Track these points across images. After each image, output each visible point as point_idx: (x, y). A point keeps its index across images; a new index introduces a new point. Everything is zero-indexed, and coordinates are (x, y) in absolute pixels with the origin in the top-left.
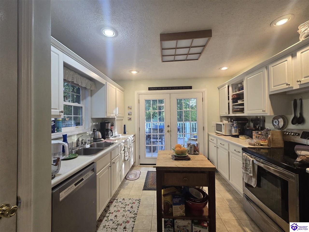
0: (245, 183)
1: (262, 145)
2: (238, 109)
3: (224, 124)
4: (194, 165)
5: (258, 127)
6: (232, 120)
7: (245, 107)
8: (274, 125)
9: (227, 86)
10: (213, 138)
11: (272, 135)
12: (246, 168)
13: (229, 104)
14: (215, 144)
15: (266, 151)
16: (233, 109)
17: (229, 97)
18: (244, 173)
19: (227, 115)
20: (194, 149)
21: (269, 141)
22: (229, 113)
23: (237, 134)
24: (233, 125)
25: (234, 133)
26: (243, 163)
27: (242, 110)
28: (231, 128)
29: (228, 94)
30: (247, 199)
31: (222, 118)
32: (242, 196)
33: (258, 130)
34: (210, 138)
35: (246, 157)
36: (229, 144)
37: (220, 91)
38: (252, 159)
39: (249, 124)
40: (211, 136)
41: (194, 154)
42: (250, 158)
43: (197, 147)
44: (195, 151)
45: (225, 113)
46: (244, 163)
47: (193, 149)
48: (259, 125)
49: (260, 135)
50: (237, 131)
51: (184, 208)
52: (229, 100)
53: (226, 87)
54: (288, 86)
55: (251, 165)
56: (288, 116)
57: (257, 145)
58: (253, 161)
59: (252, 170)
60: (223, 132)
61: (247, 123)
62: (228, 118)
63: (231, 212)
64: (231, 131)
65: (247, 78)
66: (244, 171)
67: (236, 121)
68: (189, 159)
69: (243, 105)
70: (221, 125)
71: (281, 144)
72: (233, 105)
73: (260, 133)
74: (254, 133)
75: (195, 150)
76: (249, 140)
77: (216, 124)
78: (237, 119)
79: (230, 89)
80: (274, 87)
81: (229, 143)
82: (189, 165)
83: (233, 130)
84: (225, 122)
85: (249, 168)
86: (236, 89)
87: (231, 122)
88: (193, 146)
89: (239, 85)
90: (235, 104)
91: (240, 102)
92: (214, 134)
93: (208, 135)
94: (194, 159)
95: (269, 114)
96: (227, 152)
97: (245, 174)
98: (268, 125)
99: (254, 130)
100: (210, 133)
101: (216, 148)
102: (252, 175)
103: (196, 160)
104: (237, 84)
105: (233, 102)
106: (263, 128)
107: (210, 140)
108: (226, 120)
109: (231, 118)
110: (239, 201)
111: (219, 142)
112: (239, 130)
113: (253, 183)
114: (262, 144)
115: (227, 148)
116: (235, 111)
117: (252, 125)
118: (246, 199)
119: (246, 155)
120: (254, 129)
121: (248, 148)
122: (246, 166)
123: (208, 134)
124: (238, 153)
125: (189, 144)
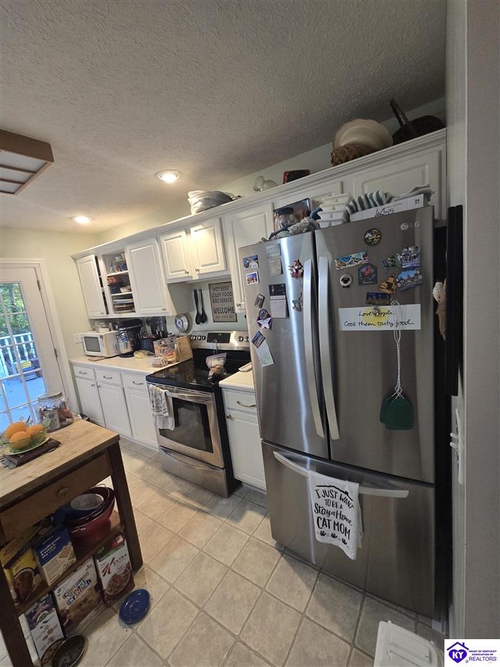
0: (160, 429)
1: (170, 363)
2: (122, 304)
3: (101, 337)
4: (75, 452)
5: (159, 332)
6: (117, 327)
7: (135, 300)
8: (178, 327)
9: (93, 257)
10: (83, 370)
11: (179, 344)
12: (158, 408)
13: (103, 293)
14: (91, 380)
15: (176, 369)
16: (114, 305)
17: (100, 279)
18: (156, 416)
19: (105, 316)
20: (59, 416)
21: (178, 354)
22: (108, 313)
23: (129, 350)
24: (120, 335)
25: (124, 351)
26: (153, 402)
27: (131, 307)
28: (118, 342)
29: (100, 275)
30: (165, 451)
31: (94, 322)
32: (158, 451)
33: (158, 338)
34: (77, 370)
35: (156, 390)
36: (121, 374)
37: (78, 266)
38: (164, 391)
39: (145, 328)
40: (78, 365)
41: (62, 427)
42: (161, 390)
43: (66, 408)
44: (61, 420)
45: (100, 313)
46: (154, 400)
47: (56, 417)
48: (158, 328)
49: (164, 346)
50: (129, 345)
51: (72, 548)
52: (102, 286)
53: (91, 260)
54: (187, 275)
55: (164, 401)
56: (191, 313)
57: (164, 364)
58: (165, 393)
59: (166, 407)
60: (104, 353)
61: (140, 327)
62: (107, 322)
63: (148, 486)
64: (117, 347)
65: (130, 250)
66: (155, 414)
67: (123, 327)
68: (56, 445)
69: (130, 296)
70: (97, 338)
71: (190, 355)
72: (113, 298)
73: (163, 343)
74: (156, 344)
75: (62, 417)
76: (152, 359)
77: (85, 337)
78: (125, 323)
79: (101, 263)
80: (172, 272)
81: (121, 372)
82: (63, 458)
83: (122, 344)
84: (104, 331)
85: (161, 405)
86: (112, 266)
87: (115, 329)
88: (56, 412)
89: (117, 258)
90: (116, 294)
91: (124, 291)
92: (86, 361)
93: (71, 365)
94: (68, 437)
95: (171, 315)
96: (120, 389)
97: (158, 417)
98: (171, 329)
99: (155, 340)
100: (74, 361)
101: (95, 388)
102: (167, 414)
103: (74, 439)
104: (113, 256)
105: (113, 292)
106: (165, 335)
107: (77, 374)
108: (104, 328)
109: (113, 321)
110: (154, 461)
111: (100, 374)
112: (132, 342)
113: (170, 425)
114: (170, 360)
115: (119, 383)
116: (119, 309)
117: (149, 329)
118: (164, 453)
119: (155, 386)
120: (154, 337)
121: (154, 373)
122: (157, 404)
123: (70, 362)
124: (139, 387)
125: (45, 410)
